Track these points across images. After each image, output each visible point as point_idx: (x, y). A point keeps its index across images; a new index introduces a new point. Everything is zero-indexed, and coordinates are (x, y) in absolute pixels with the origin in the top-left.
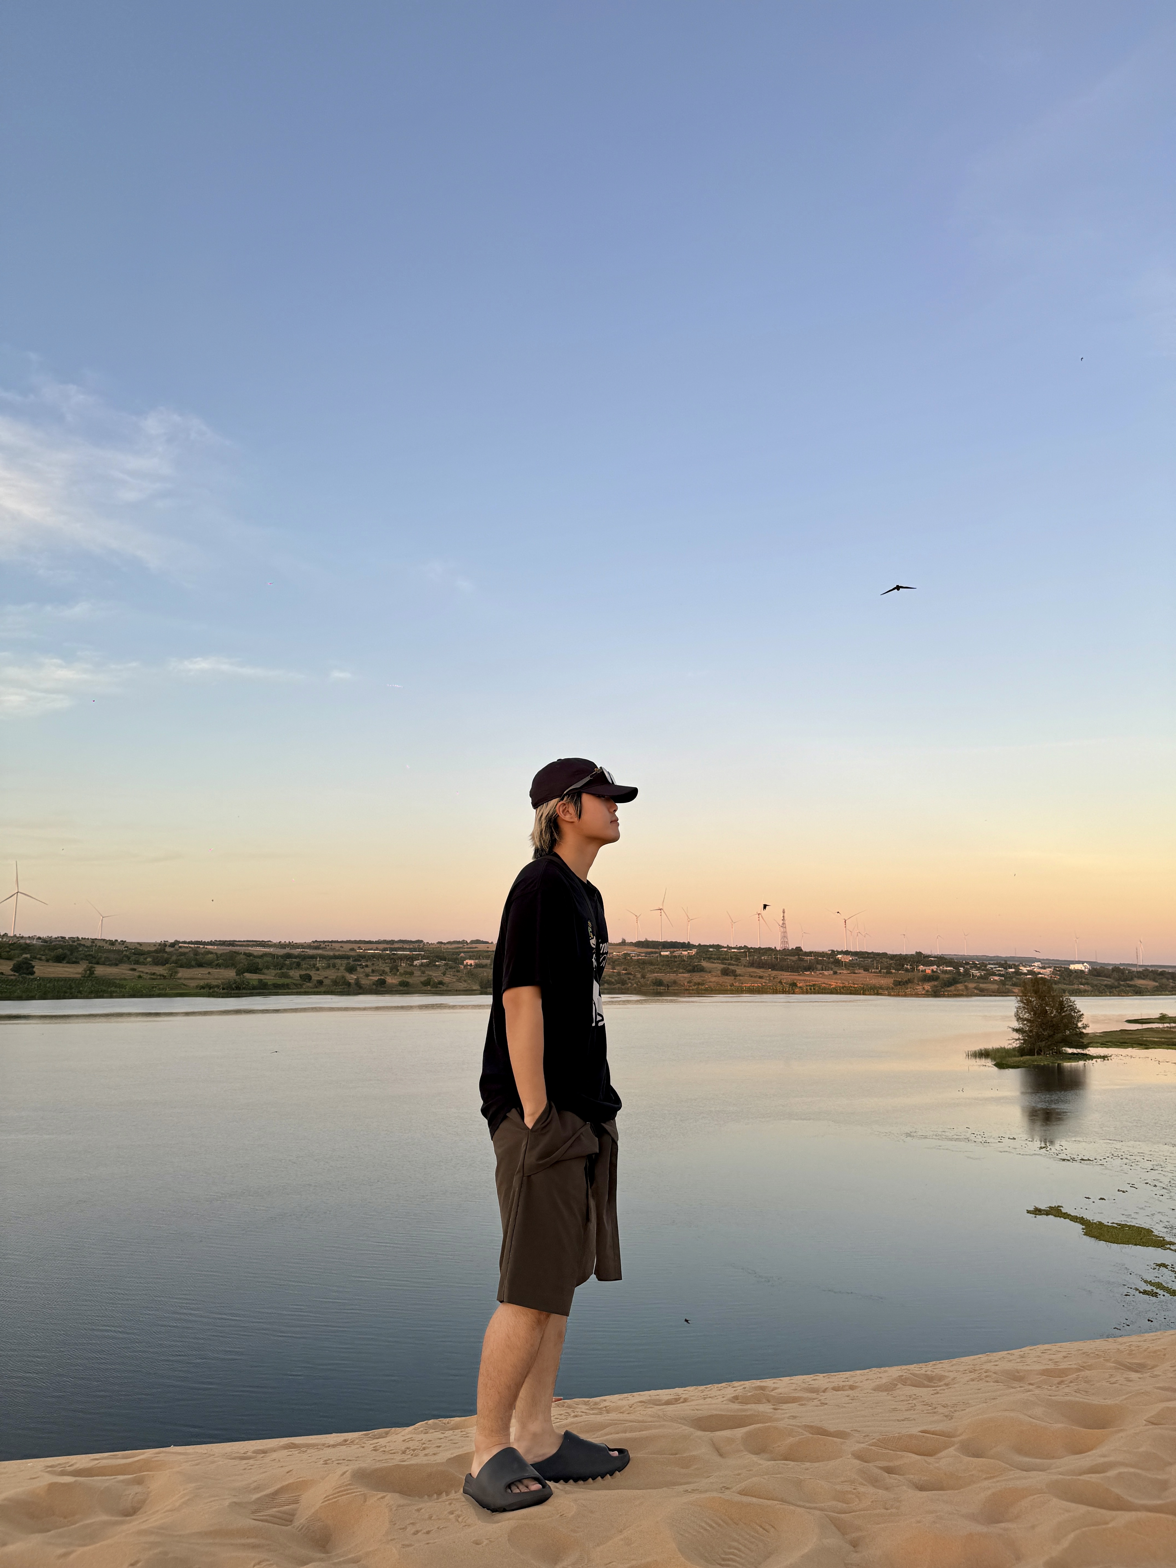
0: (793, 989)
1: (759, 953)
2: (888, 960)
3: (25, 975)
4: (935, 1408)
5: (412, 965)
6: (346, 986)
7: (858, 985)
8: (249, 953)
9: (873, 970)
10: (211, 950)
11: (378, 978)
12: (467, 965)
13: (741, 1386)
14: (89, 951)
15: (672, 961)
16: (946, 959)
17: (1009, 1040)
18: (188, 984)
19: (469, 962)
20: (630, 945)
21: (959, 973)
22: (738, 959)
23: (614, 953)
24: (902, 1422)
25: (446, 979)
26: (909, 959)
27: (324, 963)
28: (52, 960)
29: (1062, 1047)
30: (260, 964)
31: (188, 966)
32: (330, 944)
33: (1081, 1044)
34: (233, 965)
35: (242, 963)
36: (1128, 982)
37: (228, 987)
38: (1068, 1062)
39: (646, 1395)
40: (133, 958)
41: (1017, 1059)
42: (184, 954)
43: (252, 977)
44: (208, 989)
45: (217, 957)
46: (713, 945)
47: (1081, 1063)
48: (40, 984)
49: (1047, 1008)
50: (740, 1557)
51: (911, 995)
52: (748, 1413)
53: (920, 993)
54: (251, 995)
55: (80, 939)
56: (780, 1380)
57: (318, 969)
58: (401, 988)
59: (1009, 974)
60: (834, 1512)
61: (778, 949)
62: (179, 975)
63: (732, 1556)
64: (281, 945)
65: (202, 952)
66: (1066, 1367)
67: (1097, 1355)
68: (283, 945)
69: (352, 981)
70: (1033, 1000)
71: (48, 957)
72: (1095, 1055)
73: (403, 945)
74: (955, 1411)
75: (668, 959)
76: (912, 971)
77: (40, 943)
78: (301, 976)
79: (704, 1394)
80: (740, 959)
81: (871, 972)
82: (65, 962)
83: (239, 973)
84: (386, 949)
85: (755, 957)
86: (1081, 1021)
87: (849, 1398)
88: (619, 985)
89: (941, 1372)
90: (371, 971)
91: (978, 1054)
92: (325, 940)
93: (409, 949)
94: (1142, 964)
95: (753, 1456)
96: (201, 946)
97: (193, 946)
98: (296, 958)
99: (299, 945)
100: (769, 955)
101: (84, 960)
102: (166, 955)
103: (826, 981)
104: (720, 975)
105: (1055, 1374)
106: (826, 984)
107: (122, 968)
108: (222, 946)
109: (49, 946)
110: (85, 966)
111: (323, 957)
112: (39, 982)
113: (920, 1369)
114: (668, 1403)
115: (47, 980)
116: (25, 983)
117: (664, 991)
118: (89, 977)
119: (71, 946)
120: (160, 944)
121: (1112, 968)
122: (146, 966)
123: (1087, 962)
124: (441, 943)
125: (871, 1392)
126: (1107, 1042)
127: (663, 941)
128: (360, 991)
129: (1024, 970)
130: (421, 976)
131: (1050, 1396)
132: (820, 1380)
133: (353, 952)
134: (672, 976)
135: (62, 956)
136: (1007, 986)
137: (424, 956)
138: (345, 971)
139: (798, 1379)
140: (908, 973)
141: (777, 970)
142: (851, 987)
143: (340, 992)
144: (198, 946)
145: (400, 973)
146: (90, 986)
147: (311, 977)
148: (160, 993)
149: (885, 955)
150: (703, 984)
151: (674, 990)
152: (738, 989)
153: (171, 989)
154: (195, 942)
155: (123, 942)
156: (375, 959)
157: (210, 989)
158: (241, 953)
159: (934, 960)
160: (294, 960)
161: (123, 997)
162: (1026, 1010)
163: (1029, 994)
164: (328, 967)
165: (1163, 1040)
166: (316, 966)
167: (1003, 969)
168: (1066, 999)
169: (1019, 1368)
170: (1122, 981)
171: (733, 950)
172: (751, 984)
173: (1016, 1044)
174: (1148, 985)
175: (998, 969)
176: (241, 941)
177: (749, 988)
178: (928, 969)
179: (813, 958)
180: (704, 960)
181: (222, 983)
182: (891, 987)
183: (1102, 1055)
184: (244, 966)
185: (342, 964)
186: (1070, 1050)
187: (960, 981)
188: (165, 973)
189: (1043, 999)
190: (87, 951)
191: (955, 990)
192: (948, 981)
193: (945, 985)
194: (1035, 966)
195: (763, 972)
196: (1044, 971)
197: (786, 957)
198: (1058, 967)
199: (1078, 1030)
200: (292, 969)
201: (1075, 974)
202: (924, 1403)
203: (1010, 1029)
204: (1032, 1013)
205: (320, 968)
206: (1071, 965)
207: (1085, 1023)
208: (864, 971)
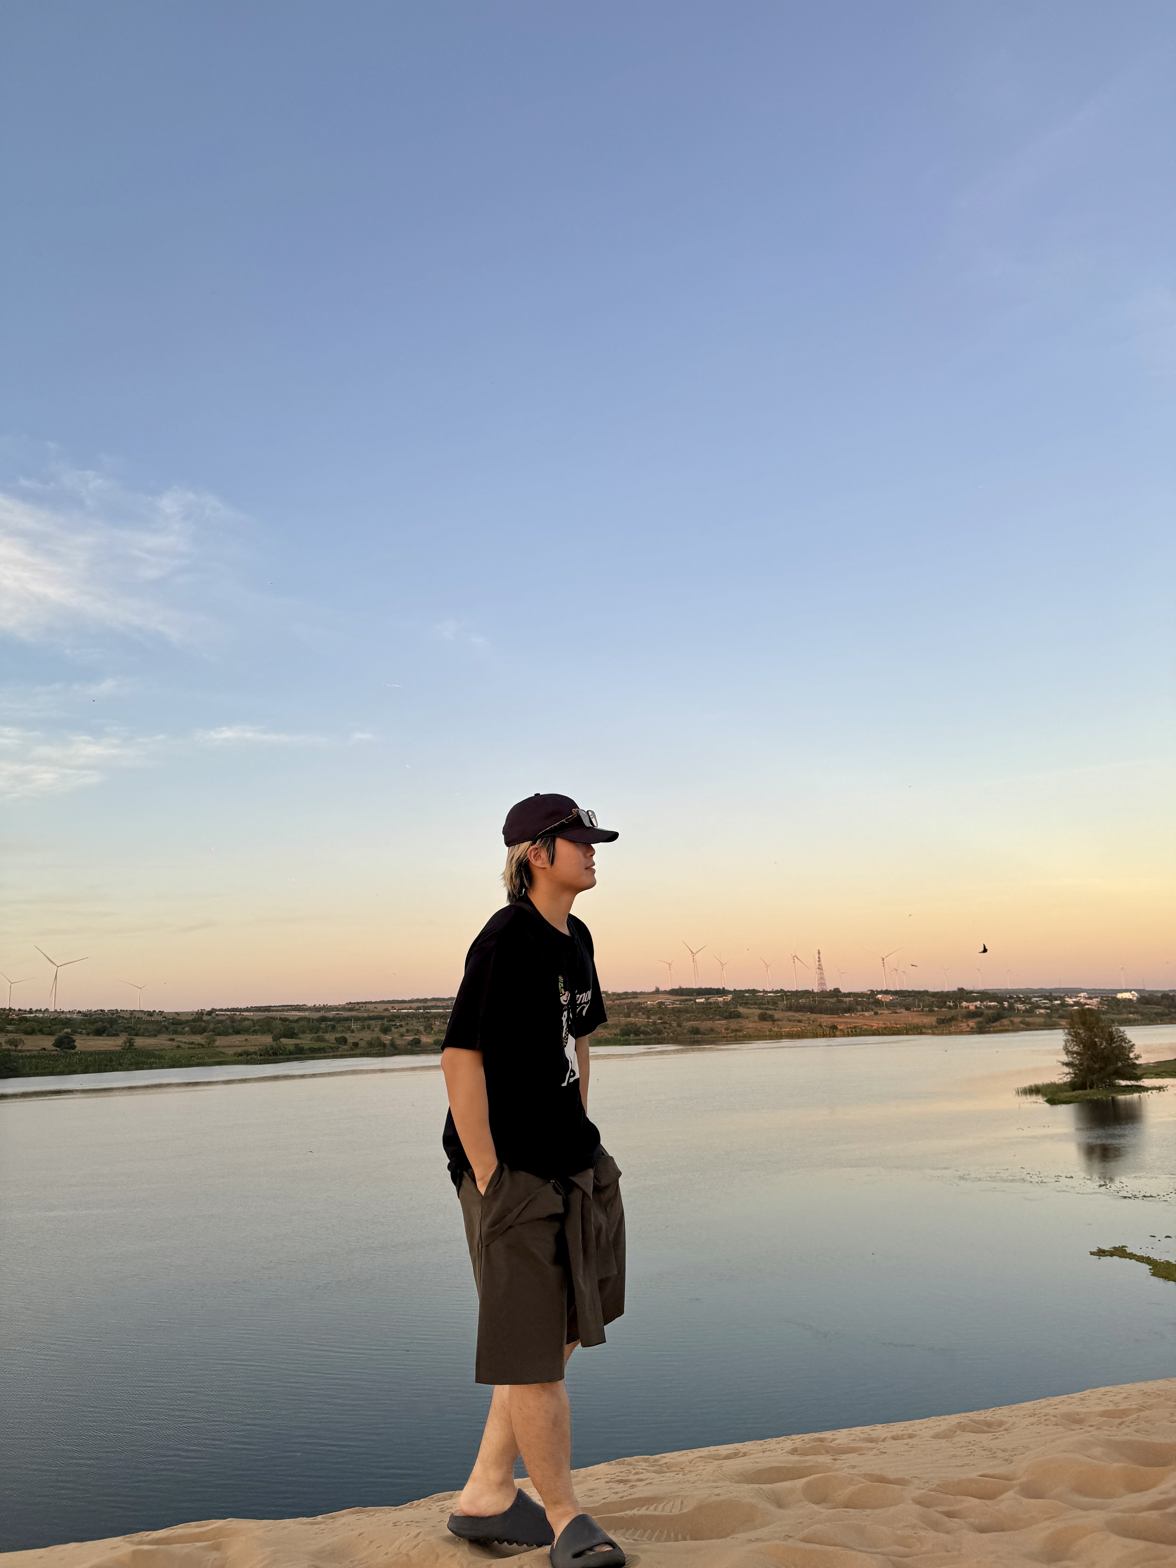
0: (834, 1032)
1: (797, 996)
2: (929, 998)
3: (66, 1050)
4: (995, 1453)
6: (381, 1048)
7: (900, 1024)
8: (285, 1018)
9: (915, 1009)
10: (248, 1017)
11: (412, 1037)
14: (128, 1023)
15: (707, 1007)
16: (989, 994)
17: (1059, 1074)
18: (226, 1052)
20: (664, 994)
21: (1004, 1008)
22: (775, 1003)
23: (649, 1003)
24: (962, 1468)
26: (951, 996)
27: (359, 1025)
28: (93, 1034)
29: (1115, 1080)
30: (296, 1029)
31: (226, 1033)
32: (364, 1005)
33: (1135, 1075)
34: (270, 1031)
35: (278, 1028)
37: (265, 1053)
38: (1123, 1095)
39: (705, 1451)
40: (171, 1028)
41: (1070, 1094)
42: (221, 1022)
43: (289, 1043)
44: (245, 1056)
45: (254, 1024)
46: (749, 990)
47: (1136, 1095)
48: (82, 1058)
49: (1096, 1040)
51: (956, 1033)
52: (808, 1465)
53: (965, 1030)
54: (288, 1060)
55: (119, 1011)
56: (839, 1431)
57: (353, 1032)
59: (1055, 1006)
60: (897, 1556)
61: (816, 991)
62: (217, 1043)
64: (316, 1009)
65: (239, 1019)
66: (1127, 1407)
67: (1158, 1394)
68: (318, 1008)
69: (387, 1042)
70: (1081, 1032)
71: (89, 1031)
72: (1150, 1086)
73: (436, 1003)
74: (1015, 1455)
75: (703, 1006)
76: (955, 1008)
77: (80, 1017)
78: (336, 1039)
79: (763, 1447)
80: (777, 1004)
81: (913, 1011)
82: (105, 1035)
83: (276, 1039)
84: (419, 1008)
85: (793, 1000)
86: (1133, 1051)
87: (908, 1446)
88: (655, 1035)
89: (999, 1418)
90: (405, 1030)
91: (1028, 1091)
92: (359, 1001)
93: (442, 1006)
95: (814, 1505)
96: (238, 1013)
97: (229, 1013)
98: (330, 1021)
99: (334, 1008)
100: (806, 998)
101: (124, 1032)
102: (203, 1023)
103: (867, 1022)
104: (757, 1020)
105: (1115, 1415)
106: (867, 1025)
107: (162, 1038)
108: (258, 1012)
109: (90, 1020)
110: (125, 1038)
111: (357, 1019)
112: (81, 1056)
113: (980, 1416)
114: (727, 1457)
115: (88, 1054)
116: (66, 1058)
117: (701, 1039)
118: (129, 1049)
119: (111, 1018)
120: (197, 1013)
121: (1162, 996)
122: (184, 1036)
123: (1134, 990)
125: (931, 1439)
126: (1162, 1072)
127: (697, 987)
128: (395, 1052)
129: (1070, 1001)
131: (1109, 1436)
132: (879, 1430)
133: (386, 1012)
134: (708, 1024)
135: (102, 1029)
136: (1053, 1019)
138: (380, 1032)
139: (857, 1430)
140: (951, 1010)
141: (816, 1013)
142: (894, 1027)
143: (376, 1053)
144: (235, 1013)
145: (435, 1031)
146: (130, 1058)
147: (347, 1040)
148: (199, 1062)
149: (926, 993)
150: (740, 1031)
151: (711, 1038)
152: (777, 1034)
153: (210, 1058)
154: (231, 1009)
155: (161, 1013)
156: (409, 1019)
157: (247, 1056)
158: (277, 1018)
159: (977, 996)
160: (329, 1023)
161: (163, 1067)
162: (1075, 1043)
163: (1077, 1026)
164: (363, 1028)
166: (351, 1028)
167: (1048, 1001)
168: (1116, 1029)
169: (1080, 1411)
170: (1173, 1008)
171: (769, 995)
172: (791, 1028)
173: (1067, 1079)
175: (1043, 1001)
176: (276, 1006)
177: (788, 1033)
178: (972, 1006)
179: (852, 999)
180: (740, 1006)
181: (260, 1049)
182: (934, 1025)
183: (1158, 1086)
184: (281, 1031)
185: (376, 1025)
186: (1123, 1083)
187: (1005, 1015)
188: (203, 1041)
189: (1092, 1031)
190: (126, 1023)
191: (1000, 1026)
192: (993, 1017)
193: (990, 1021)
194: (1080, 997)
195: (802, 1016)
196: (1091, 1001)
197: (824, 1000)
198: (1105, 997)
199: (1130, 1061)
200: (327, 1032)
201: (1123, 1003)
202: (984, 1449)
203: (1059, 1064)
204: (1081, 1046)
205: (355, 1030)
206: (1118, 994)
207: (1137, 1053)
208: (906, 1010)
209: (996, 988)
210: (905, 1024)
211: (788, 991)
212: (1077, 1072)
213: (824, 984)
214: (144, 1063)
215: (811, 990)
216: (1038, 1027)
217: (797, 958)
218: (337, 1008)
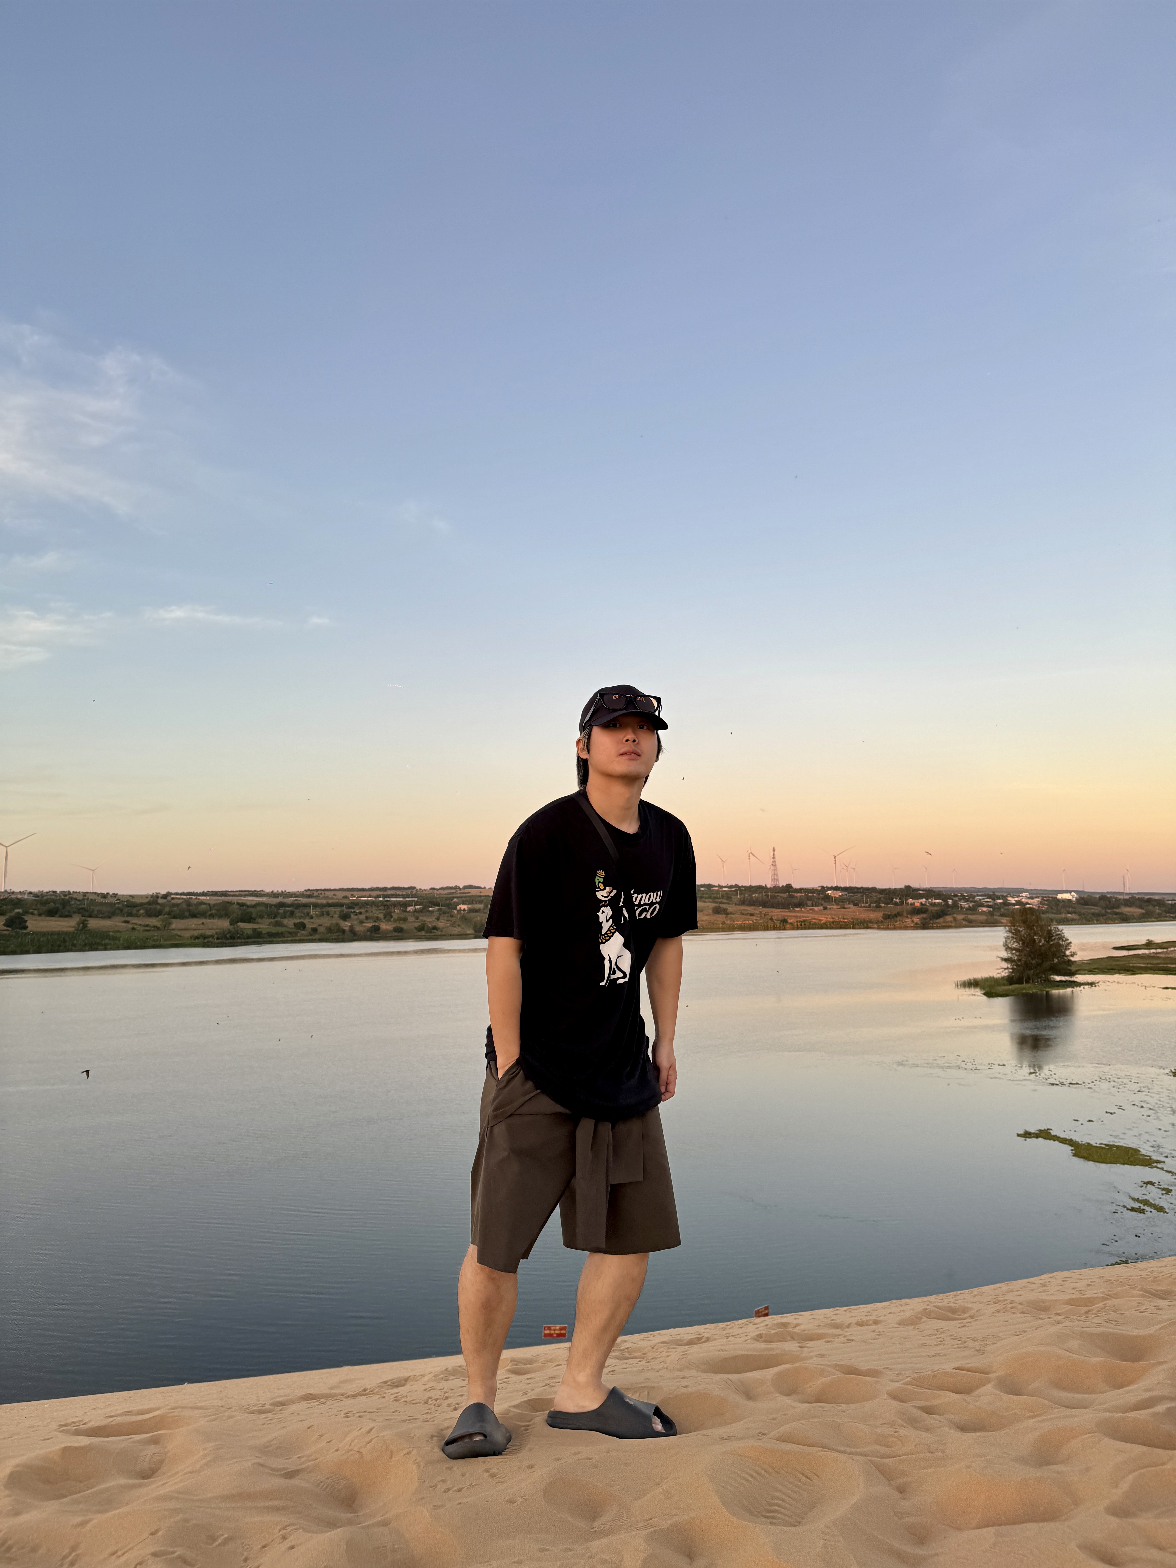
0: (784, 925)
1: (750, 891)
2: (877, 894)
3: (18, 930)
4: (965, 1342)
5: (405, 911)
6: (340, 934)
7: (847, 919)
8: (242, 903)
9: (863, 905)
10: (204, 901)
11: (372, 924)
12: (460, 910)
13: (762, 1322)
14: (81, 904)
16: (934, 892)
17: (998, 969)
18: (182, 935)
19: (463, 907)
21: (947, 905)
22: (728, 898)
24: (933, 1358)
25: (440, 924)
26: (898, 893)
27: (318, 911)
28: (45, 914)
29: (1050, 975)
30: (253, 914)
31: (181, 916)
32: (323, 892)
33: (1069, 971)
34: (227, 915)
35: (236, 913)
36: (1115, 910)
37: (222, 937)
38: (1057, 989)
40: (126, 910)
41: (1007, 987)
42: (177, 905)
43: (246, 927)
44: (202, 939)
45: (211, 908)
47: (1069, 990)
48: (34, 938)
49: (1035, 937)
50: (786, 1508)
51: (900, 928)
52: (775, 1353)
53: (909, 926)
54: (247, 943)
55: (72, 893)
56: (801, 1315)
57: (312, 918)
58: (396, 934)
59: (998, 905)
60: (877, 1457)
61: (769, 886)
62: (173, 926)
63: (777, 1508)
64: (273, 894)
65: (195, 903)
66: (1092, 1296)
67: (1121, 1282)
68: (276, 894)
69: (347, 928)
70: (1021, 929)
71: (41, 911)
72: (1082, 982)
73: (396, 891)
74: (986, 1345)
76: (901, 905)
77: (31, 898)
78: (295, 924)
80: (731, 898)
81: (861, 907)
82: (58, 915)
83: (233, 923)
84: (379, 896)
85: (746, 895)
86: (1069, 949)
87: (875, 1333)
89: (963, 1303)
90: (364, 918)
91: (967, 984)
92: (318, 888)
93: (402, 895)
94: (1128, 892)
95: (785, 1398)
96: (194, 897)
97: (185, 897)
98: (289, 907)
99: (292, 894)
100: (760, 893)
101: (77, 913)
102: (158, 907)
103: (816, 916)
104: (711, 914)
105: (1082, 1304)
106: (816, 919)
107: (115, 920)
108: (214, 896)
109: (41, 900)
110: (78, 920)
111: (316, 906)
112: (33, 936)
113: (942, 1300)
114: (691, 1343)
115: (41, 934)
116: (18, 938)
118: (82, 930)
119: (63, 900)
120: (152, 896)
121: (1099, 897)
122: (139, 918)
123: (1074, 891)
124: (434, 889)
125: (897, 1326)
126: (1095, 969)
128: (354, 938)
129: (1012, 900)
130: (415, 922)
131: (1083, 1327)
132: (841, 1314)
133: (346, 899)
135: (54, 910)
136: (995, 917)
137: (417, 902)
138: (339, 919)
139: (820, 1313)
140: (897, 907)
141: (768, 907)
142: (841, 921)
143: (335, 939)
144: (191, 897)
145: (394, 919)
146: (84, 939)
147: (305, 925)
148: (154, 944)
149: (874, 889)
152: (729, 927)
153: (166, 940)
154: (187, 893)
155: (115, 895)
156: (368, 906)
157: (204, 939)
158: (235, 903)
159: (923, 893)
160: (287, 908)
161: (118, 948)
162: (1015, 940)
163: (1018, 924)
164: (322, 915)
165: (1149, 965)
166: (310, 914)
167: (991, 900)
168: (1055, 928)
169: (1044, 1298)
170: (1109, 909)
171: (724, 889)
172: (743, 921)
173: (1005, 974)
174: (1135, 912)
175: (986, 900)
176: (234, 892)
177: (740, 925)
178: (917, 903)
179: (803, 894)
181: (217, 933)
182: (880, 920)
183: (1090, 981)
184: (238, 916)
185: (335, 912)
186: (1058, 978)
187: (948, 913)
188: (159, 924)
189: (1032, 929)
190: (79, 905)
191: (944, 922)
192: (937, 913)
193: (934, 918)
194: (1022, 896)
195: (754, 909)
196: (1032, 901)
197: (776, 895)
198: (1046, 897)
199: (1066, 958)
200: (285, 917)
201: (1063, 903)
202: (953, 1337)
203: (999, 959)
204: (1021, 943)
205: (314, 916)
206: (1059, 895)
207: (1073, 951)
208: (854, 905)
209: (941, 886)
210: (852, 919)
211: (742, 886)
212: (1015, 967)
213: (777, 880)
214: (98, 944)
215: (764, 885)
216: (979, 924)
217: (753, 855)
218: (295, 894)
